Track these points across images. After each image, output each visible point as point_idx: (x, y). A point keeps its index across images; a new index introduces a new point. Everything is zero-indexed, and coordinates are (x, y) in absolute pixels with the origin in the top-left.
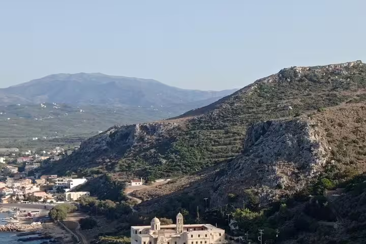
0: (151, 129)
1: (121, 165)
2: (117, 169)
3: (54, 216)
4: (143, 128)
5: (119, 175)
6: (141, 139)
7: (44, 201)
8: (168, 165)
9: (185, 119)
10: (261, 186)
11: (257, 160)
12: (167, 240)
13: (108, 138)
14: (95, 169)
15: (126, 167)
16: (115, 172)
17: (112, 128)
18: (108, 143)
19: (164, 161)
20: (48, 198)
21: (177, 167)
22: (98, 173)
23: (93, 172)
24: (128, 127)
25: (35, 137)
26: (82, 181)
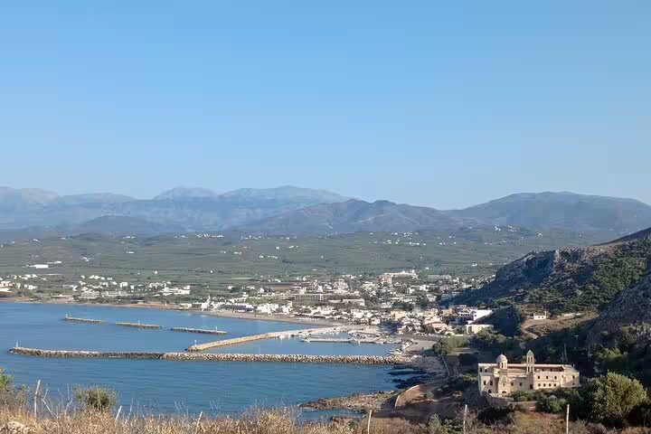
0: (573, 256)
1: (531, 296)
2: (526, 300)
3: (437, 350)
4: (564, 254)
5: (528, 307)
6: (561, 267)
7: (442, 333)
8: (584, 298)
9: (613, 245)
10: (640, 324)
11: (641, 293)
12: (510, 380)
13: (525, 265)
14: (503, 300)
15: (537, 299)
16: (523, 303)
17: (530, 254)
18: (524, 271)
19: (580, 293)
20: (446, 330)
21: (595, 300)
22: (505, 304)
23: (500, 303)
24: (548, 253)
25: (475, 263)
26: (487, 312)
